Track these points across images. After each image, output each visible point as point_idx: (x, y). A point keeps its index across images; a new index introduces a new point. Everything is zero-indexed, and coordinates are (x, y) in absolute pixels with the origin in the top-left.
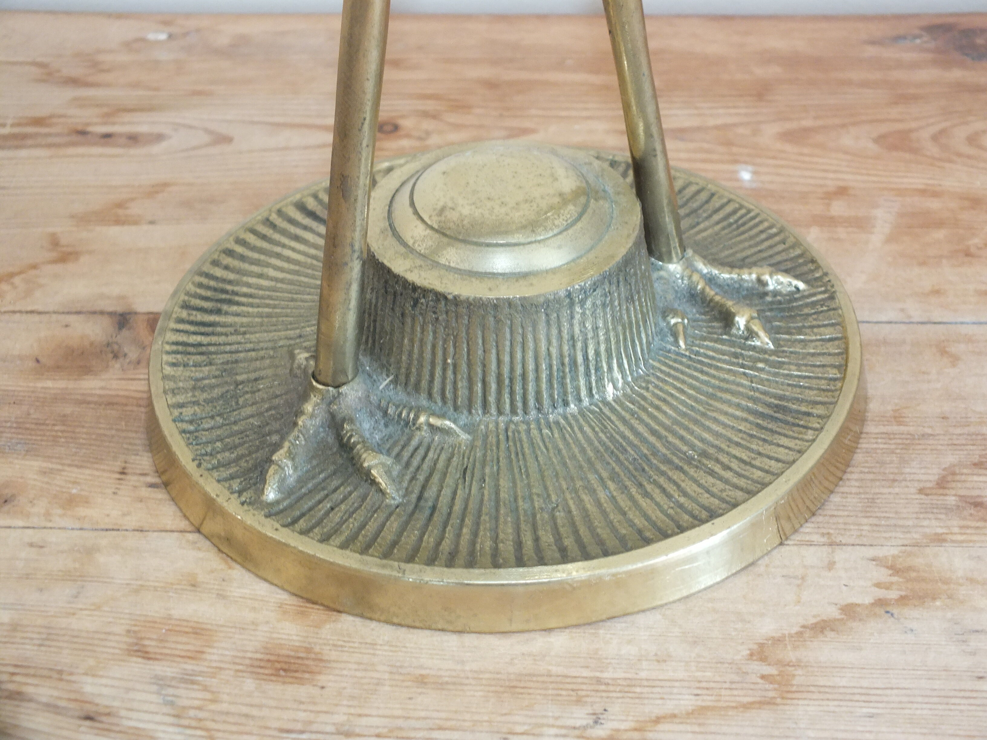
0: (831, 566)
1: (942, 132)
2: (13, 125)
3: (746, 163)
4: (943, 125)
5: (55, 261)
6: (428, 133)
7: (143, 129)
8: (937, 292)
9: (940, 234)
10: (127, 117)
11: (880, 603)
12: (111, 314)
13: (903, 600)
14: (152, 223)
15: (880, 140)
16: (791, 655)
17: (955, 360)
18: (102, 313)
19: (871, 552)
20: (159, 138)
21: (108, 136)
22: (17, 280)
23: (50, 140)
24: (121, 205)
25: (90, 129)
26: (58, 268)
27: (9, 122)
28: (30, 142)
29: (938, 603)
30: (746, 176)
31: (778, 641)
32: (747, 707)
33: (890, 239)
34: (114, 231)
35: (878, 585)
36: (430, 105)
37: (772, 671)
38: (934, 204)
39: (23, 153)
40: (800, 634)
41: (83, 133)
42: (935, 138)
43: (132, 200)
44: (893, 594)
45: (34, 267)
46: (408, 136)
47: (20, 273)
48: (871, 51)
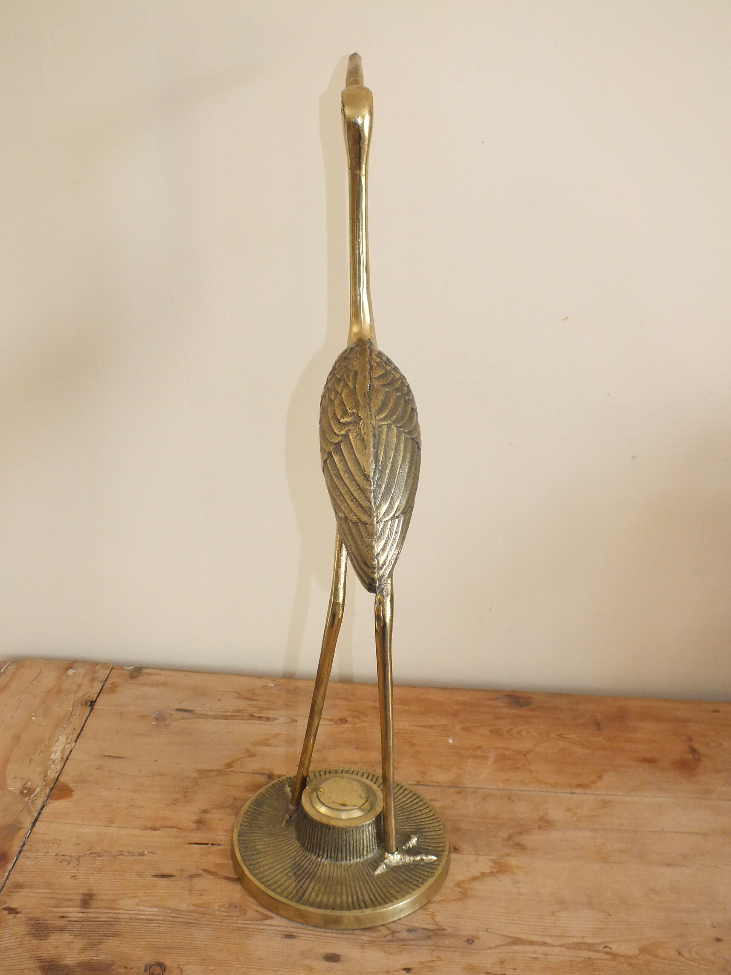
0: (477, 861)
1: (510, 729)
2: (231, 712)
3: (450, 737)
4: (510, 727)
5: (248, 757)
6: (356, 723)
7: (270, 716)
8: (507, 780)
9: (509, 762)
10: (265, 711)
11: (492, 872)
12: (267, 774)
13: (498, 872)
14: (276, 746)
15: (491, 731)
16: (467, 886)
17: (513, 801)
18: (264, 774)
19: (489, 858)
20: (275, 719)
21: (260, 717)
22: (238, 762)
23: (243, 718)
24: (266, 740)
25: (255, 715)
26: (249, 759)
27: (231, 711)
28: (237, 718)
29: (508, 873)
30: (451, 741)
31: (463, 882)
32: (455, 900)
33: (494, 763)
34: (265, 748)
35: (491, 867)
36: (356, 714)
37: (461, 890)
38: (507, 752)
39: (235, 721)
40: (469, 880)
41: (252, 716)
42: (507, 732)
43: (269, 738)
44: (495, 870)
45: (242, 758)
46: (350, 723)
47: (238, 760)
48: (489, 702)
